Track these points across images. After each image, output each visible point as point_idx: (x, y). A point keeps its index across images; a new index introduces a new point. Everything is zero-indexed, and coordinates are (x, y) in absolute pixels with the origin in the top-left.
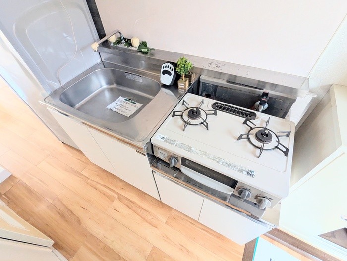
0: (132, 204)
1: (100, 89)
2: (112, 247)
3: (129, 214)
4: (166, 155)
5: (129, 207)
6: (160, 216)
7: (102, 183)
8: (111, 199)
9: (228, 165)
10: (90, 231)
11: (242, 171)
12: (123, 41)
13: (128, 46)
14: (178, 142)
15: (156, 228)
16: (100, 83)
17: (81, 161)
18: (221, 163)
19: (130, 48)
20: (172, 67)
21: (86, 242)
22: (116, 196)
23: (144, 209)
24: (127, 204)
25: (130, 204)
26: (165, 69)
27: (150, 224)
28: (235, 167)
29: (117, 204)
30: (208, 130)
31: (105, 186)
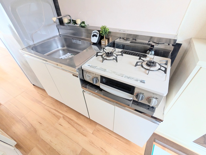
0: (71, 121)
1: (57, 49)
2: (55, 148)
3: (69, 127)
4: (91, 77)
5: (69, 123)
6: (89, 129)
7: (54, 108)
8: (58, 118)
9: (128, 78)
10: (41, 137)
11: (137, 80)
12: (72, 21)
13: (74, 24)
14: (98, 67)
15: (86, 136)
16: (57, 46)
17: (42, 95)
18: (124, 77)
19: (76, 25)
20: (98, 32)
21: (38, 145)
22: (62, 116)
23: (79, 125)
24: (68, 121)
25: (70, 121)
26: (94, 34)
27: (81, 133)
28: (133, 78)
29: (62, 121)
30: (117, 62)
31: (55, 110)
